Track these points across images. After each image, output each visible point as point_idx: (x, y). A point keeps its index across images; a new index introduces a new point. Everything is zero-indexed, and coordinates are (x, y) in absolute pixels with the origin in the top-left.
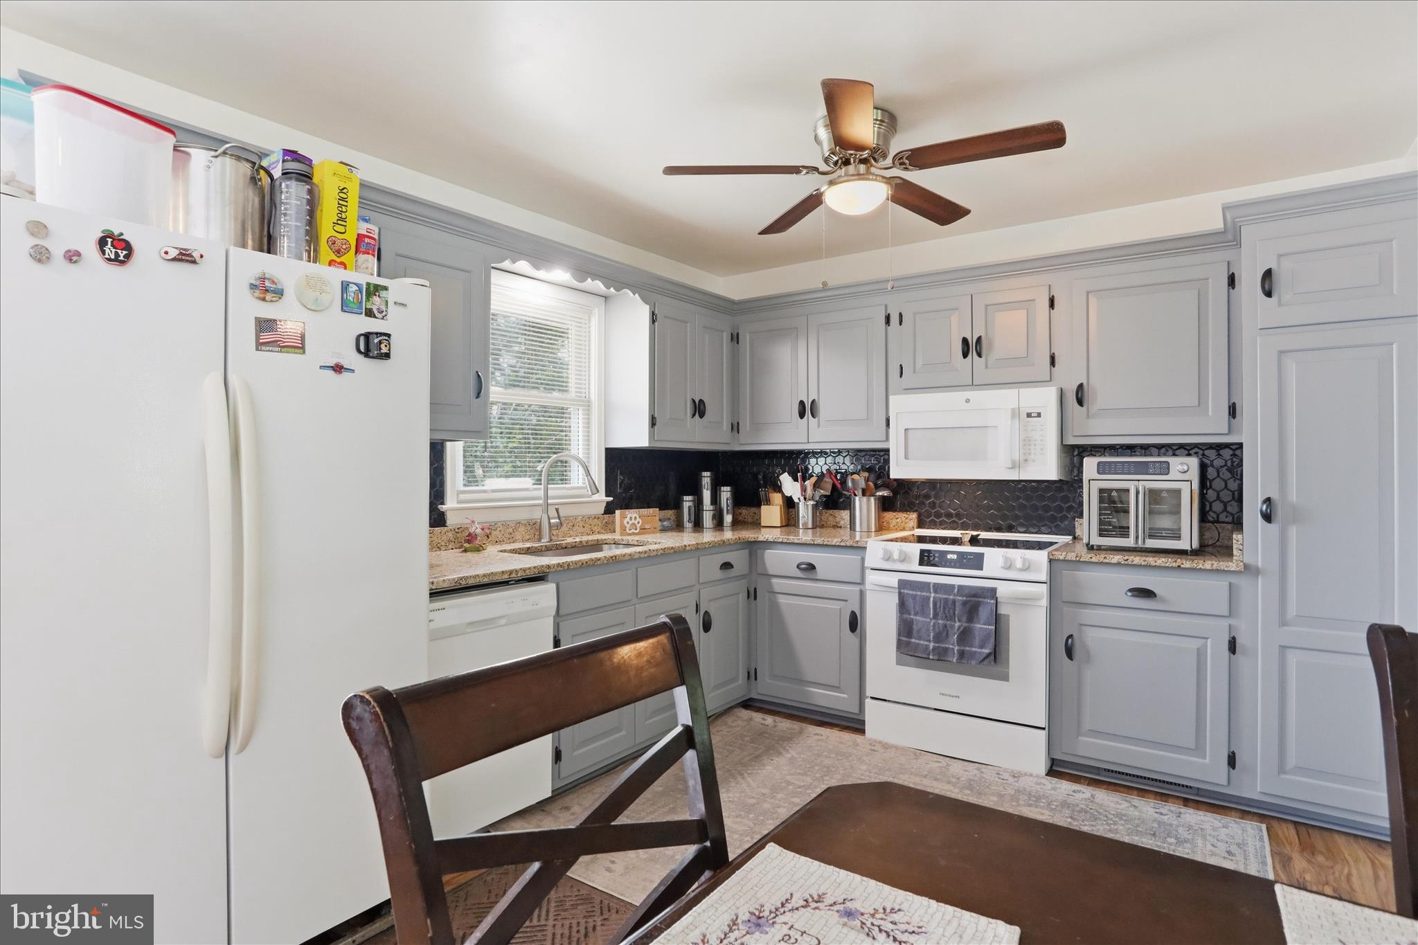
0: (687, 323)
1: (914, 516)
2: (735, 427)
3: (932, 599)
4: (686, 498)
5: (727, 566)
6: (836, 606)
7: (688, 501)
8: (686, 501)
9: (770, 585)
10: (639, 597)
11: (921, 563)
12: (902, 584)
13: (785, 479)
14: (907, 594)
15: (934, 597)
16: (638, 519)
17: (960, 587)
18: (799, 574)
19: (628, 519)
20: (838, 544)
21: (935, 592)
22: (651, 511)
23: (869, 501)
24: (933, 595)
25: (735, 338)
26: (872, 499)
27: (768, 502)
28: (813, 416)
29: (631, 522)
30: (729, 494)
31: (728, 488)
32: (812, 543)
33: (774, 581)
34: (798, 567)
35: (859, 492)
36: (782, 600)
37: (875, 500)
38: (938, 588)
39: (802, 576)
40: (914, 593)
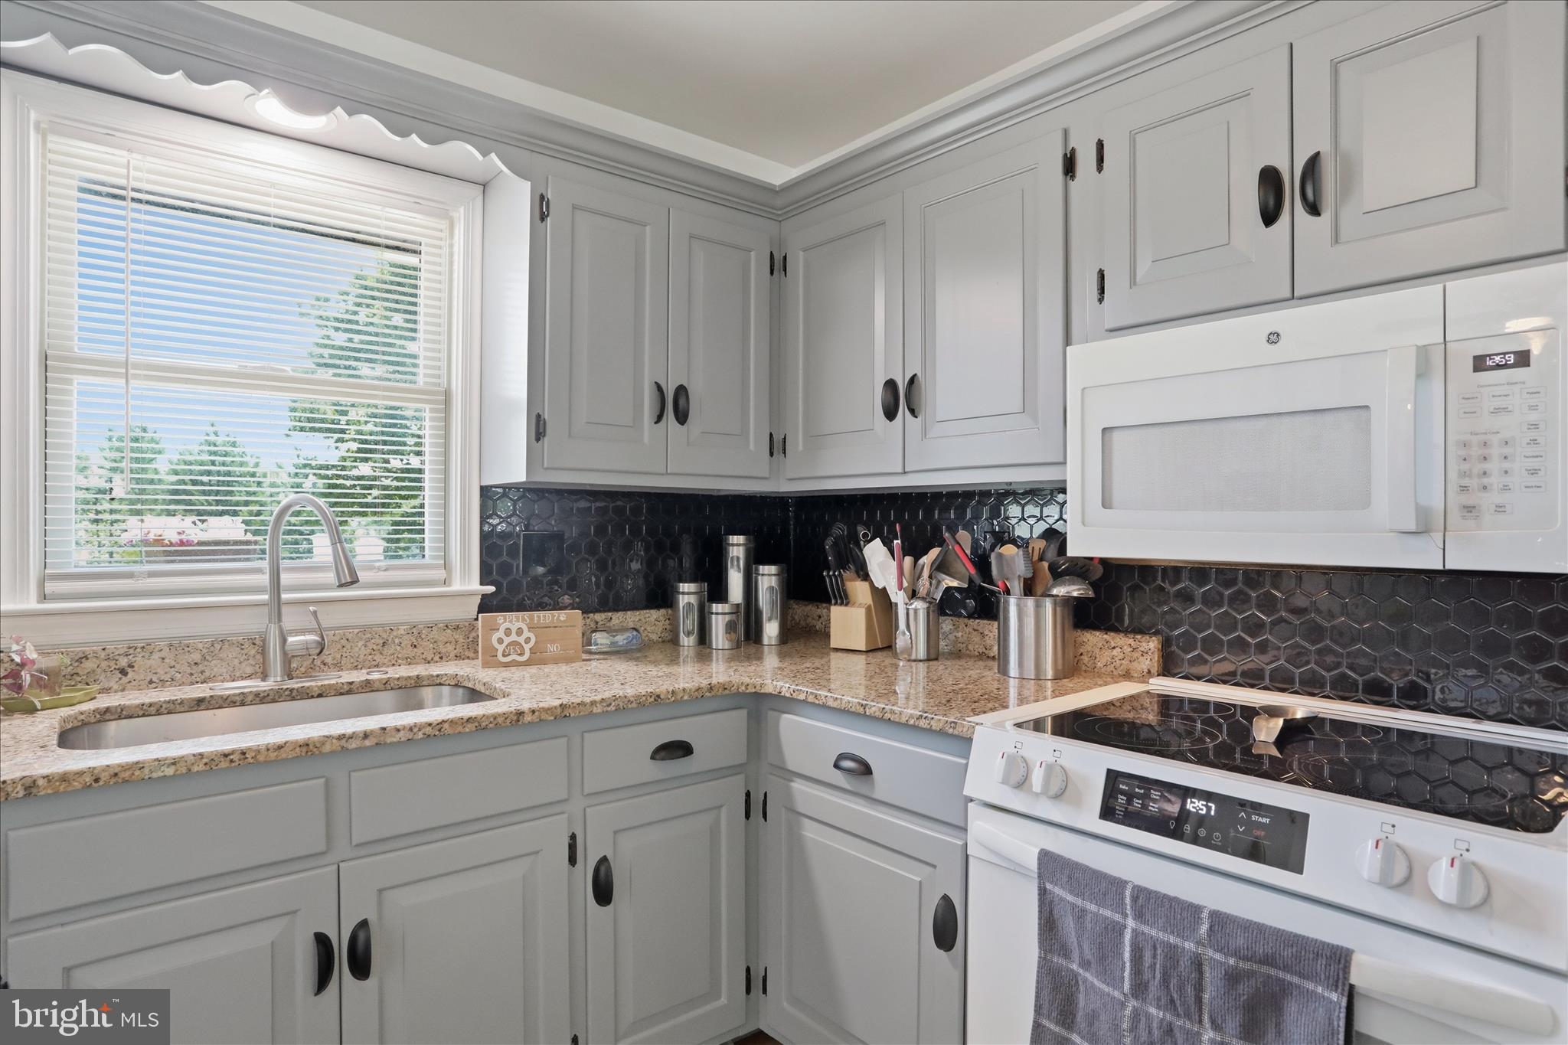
0: (645, 226)
1: (1152, 644)
2: (777, 446)
3: (1128, 937)
4: (684, 587)
5: (678, 749)
6: (914, 874)
7: (688, 593)
8: (683, 593)
9: (789, 794)
10: (354, 843)
11: (1107, 813)
12: (1049, 862)
13: (875, 552)
14: (1062, 899)
15: (1134, 931)
16: (526, 634)
17: (1220, 920)
18: (838, 778)
19: (501, 634)
20: (911, 722)
21: (1139, 916)
22: (562, 615)
23: (1038, 606)
24: (1131, 923)
25: (778, 265)
26: (1048, 604)
27: (844, 599)
28: (913, 412)
29: (507, 640)
30: (773, 582)
31: (772, 569)
32: (861, 710)
33: (798, 785)
34: (836, 766)
35: (1016, 587)
36: (811, 832)
37: (1055, 604)
38: (1148, 902)
39: (847, 786)
40: (1079, 902)
